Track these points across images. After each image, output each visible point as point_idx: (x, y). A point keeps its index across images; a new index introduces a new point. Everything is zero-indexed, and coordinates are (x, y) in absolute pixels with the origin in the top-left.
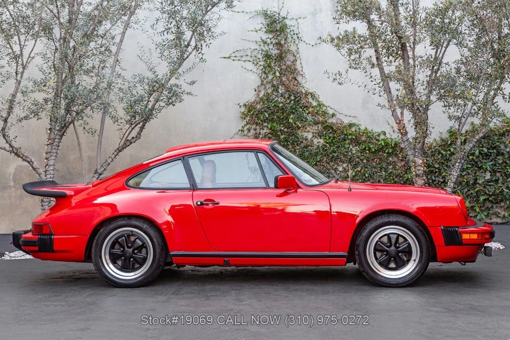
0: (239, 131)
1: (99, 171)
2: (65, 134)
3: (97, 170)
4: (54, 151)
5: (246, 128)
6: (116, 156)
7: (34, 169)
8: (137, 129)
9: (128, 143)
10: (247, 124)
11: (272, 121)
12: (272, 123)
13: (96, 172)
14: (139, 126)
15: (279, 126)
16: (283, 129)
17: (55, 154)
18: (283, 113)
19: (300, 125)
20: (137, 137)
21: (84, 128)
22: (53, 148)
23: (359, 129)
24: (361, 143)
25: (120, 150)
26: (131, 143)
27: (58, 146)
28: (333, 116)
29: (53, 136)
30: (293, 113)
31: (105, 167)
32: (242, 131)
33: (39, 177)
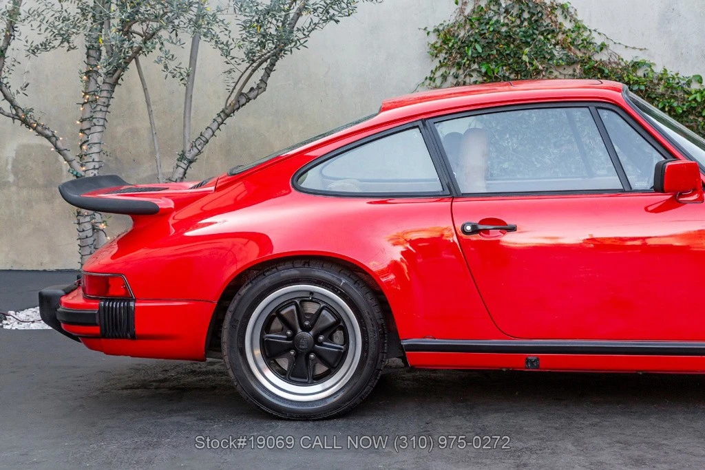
0: (426, 79)
1: (189, 156)
2: (120, 81)
3: (184, 152)
4: (99, 115)
5: (438, 74)
6: (219, 125)
7: (59, 151)
8: (260, 72)
9: (243, 100)
10: (441, 66)
11: (488, 59)
12: (488, 63)
13: (182, 157)
14: (265, 65)
15: (500, 68)
16: (507, 74)
17: (101, 122)
18: (508, 45)
19: (540, 67)
20: (259, 87)
21: (166, 67)
22: (98, 108)
23: (652, 71)
24: (655, 98)
25: (227, 113)
26: (248, 100)
27: (108, 106)
28: (601, 49)
29: (92, 87)
30: (528, 44)
31: (199, 148)
32: (431, 79)
33: (69, 167)
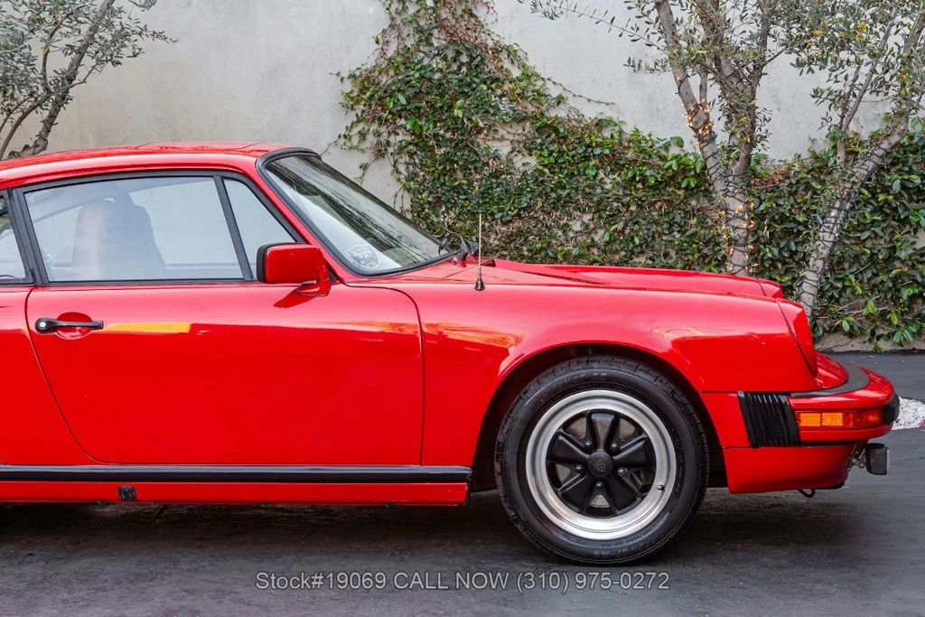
0: (339, 137)
5: (356, 130)
10: (359, 121)
11: (418, 113)
12: (416, 117)
15: (432, 125)
16: (442, 132)
18: (441, 96)
19: (481, 124)
23: (621, 131)
24: (623, 165)
28: (559, 103)
30: (466, 95)
32: (345, 136)
